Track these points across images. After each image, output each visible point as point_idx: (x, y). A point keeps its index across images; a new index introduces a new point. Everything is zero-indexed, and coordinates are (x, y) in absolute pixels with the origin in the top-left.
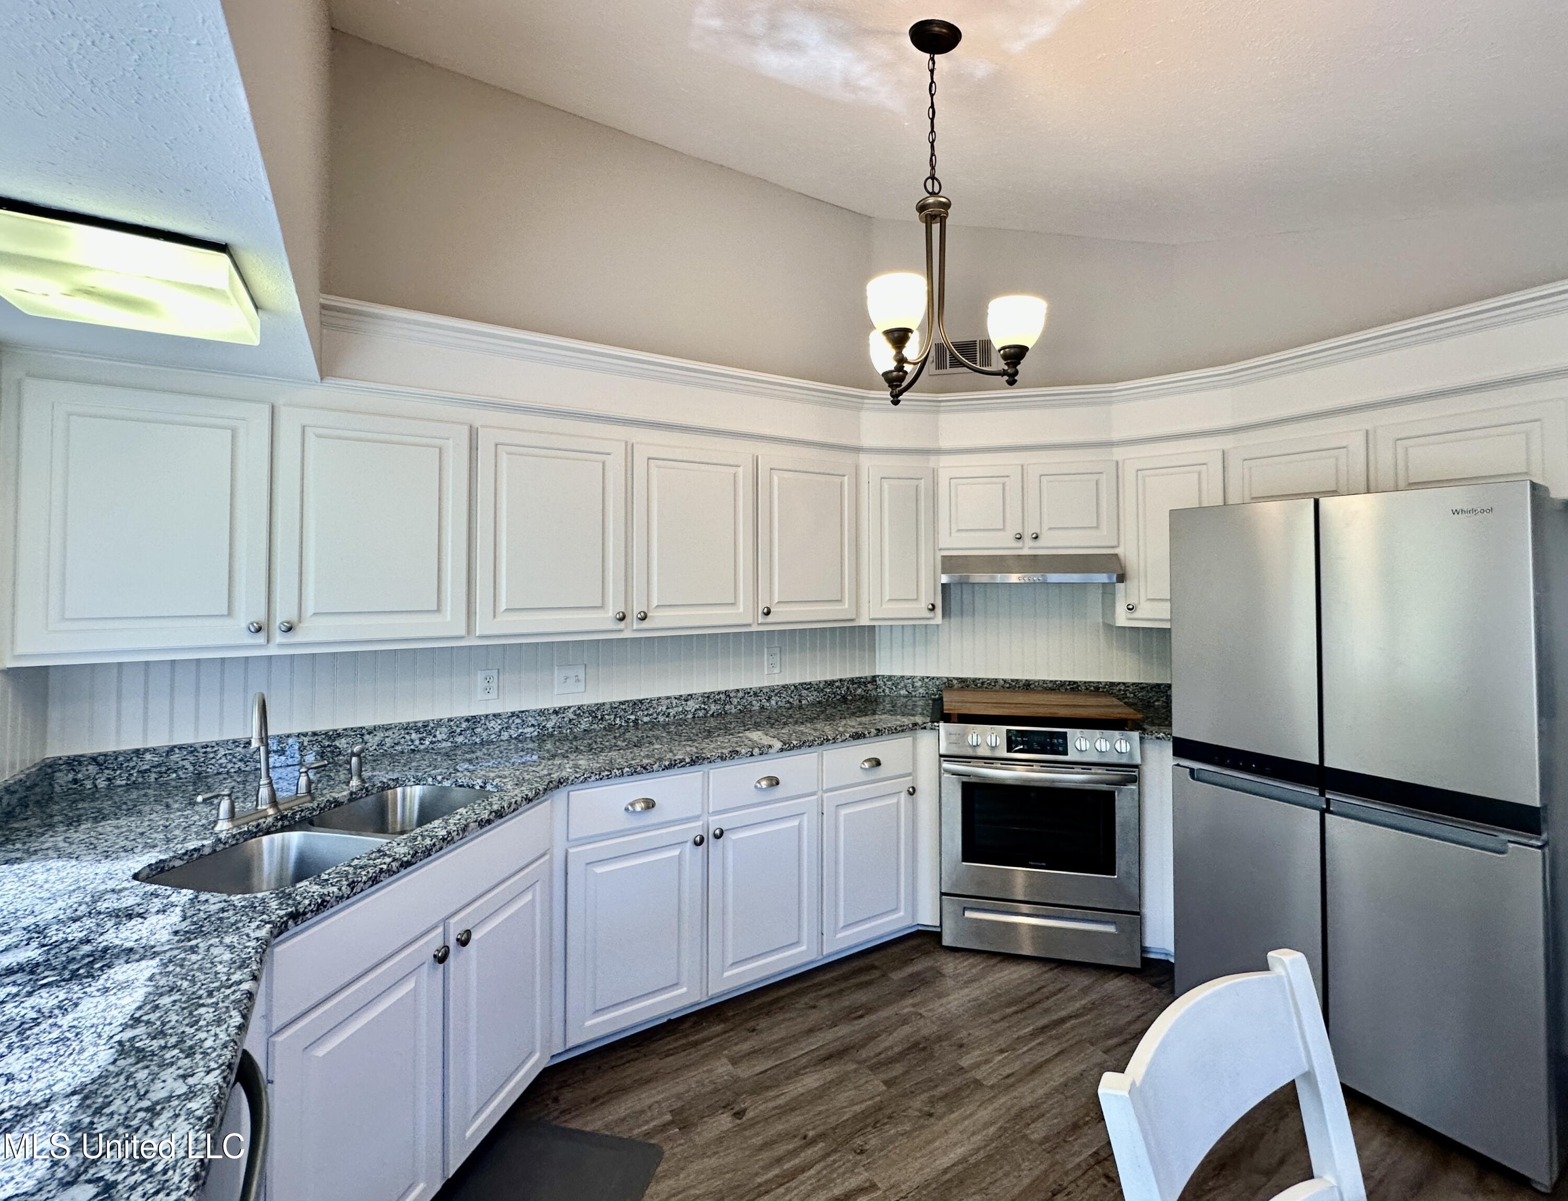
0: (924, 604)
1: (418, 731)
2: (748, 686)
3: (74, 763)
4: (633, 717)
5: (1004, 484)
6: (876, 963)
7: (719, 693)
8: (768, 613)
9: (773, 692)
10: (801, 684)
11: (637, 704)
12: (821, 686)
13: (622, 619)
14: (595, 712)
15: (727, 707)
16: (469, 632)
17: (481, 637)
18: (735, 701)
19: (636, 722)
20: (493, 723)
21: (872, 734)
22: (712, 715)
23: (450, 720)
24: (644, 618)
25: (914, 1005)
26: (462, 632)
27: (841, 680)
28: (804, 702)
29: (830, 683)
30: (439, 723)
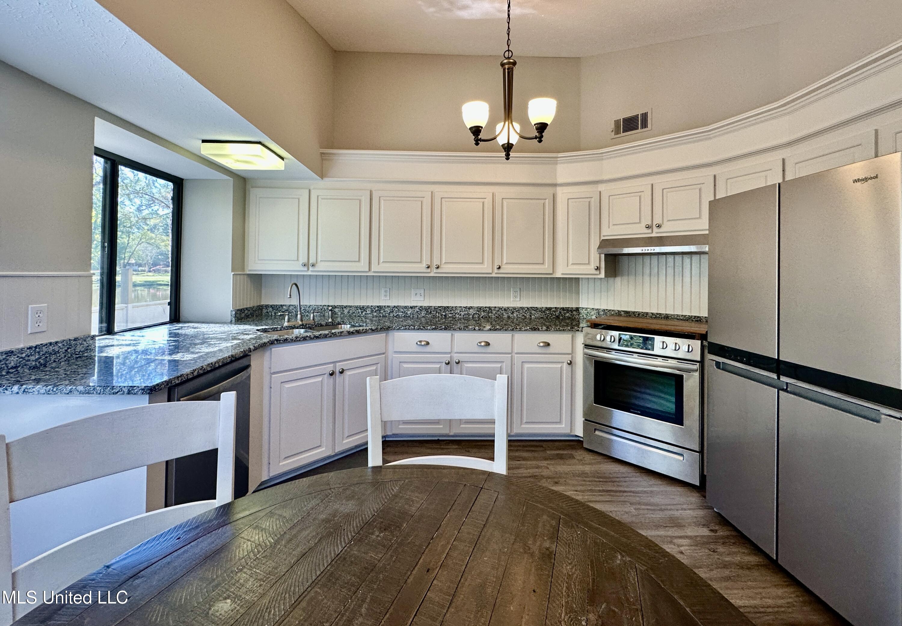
0: (593, 266)
1: (361, 309)
2: (501, 306)
3: (267, 306)
4: (444, 314)
5: (640, 197)
6: (544, 446)
7: (486, 307)
8: (499, 268)
9: (514, 310)
10: (531, 308)
11: (446, 308)
12: (543, 309)
13: (428, 267)
14: (428, 309)
15: (490, 314)
16: (369, 270)
17: (374, 272)
18: (494, 312)
19: (445, 316)
20: (387, 310)
21: (544, 329)
22: (482, 317)
23: (372, 306)
24: (438, 268)
25: (548, 464)
26: (367, 270)
27: (556, 308)
28: (533, 317)
29: (549, 309)
30: (368, 307)
